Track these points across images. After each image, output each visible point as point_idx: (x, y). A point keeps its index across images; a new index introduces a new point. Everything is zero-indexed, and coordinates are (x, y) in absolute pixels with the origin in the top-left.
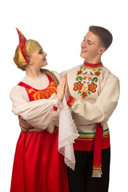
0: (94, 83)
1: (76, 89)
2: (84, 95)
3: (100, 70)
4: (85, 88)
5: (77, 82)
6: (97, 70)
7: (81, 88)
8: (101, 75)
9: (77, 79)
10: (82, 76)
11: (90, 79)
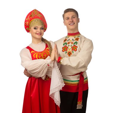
0: (75, 46)
1: (64, 50)
2: (70, 54)
3: (78, 37)
4: (70, 49)
5: (64, 46)
6: (76, 37)
7: (67, 50)
8: (79, 40)
9: (64, 45)
10: (67, 42)
11: (72, 43)
